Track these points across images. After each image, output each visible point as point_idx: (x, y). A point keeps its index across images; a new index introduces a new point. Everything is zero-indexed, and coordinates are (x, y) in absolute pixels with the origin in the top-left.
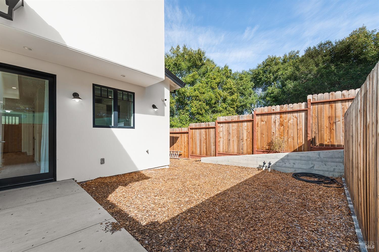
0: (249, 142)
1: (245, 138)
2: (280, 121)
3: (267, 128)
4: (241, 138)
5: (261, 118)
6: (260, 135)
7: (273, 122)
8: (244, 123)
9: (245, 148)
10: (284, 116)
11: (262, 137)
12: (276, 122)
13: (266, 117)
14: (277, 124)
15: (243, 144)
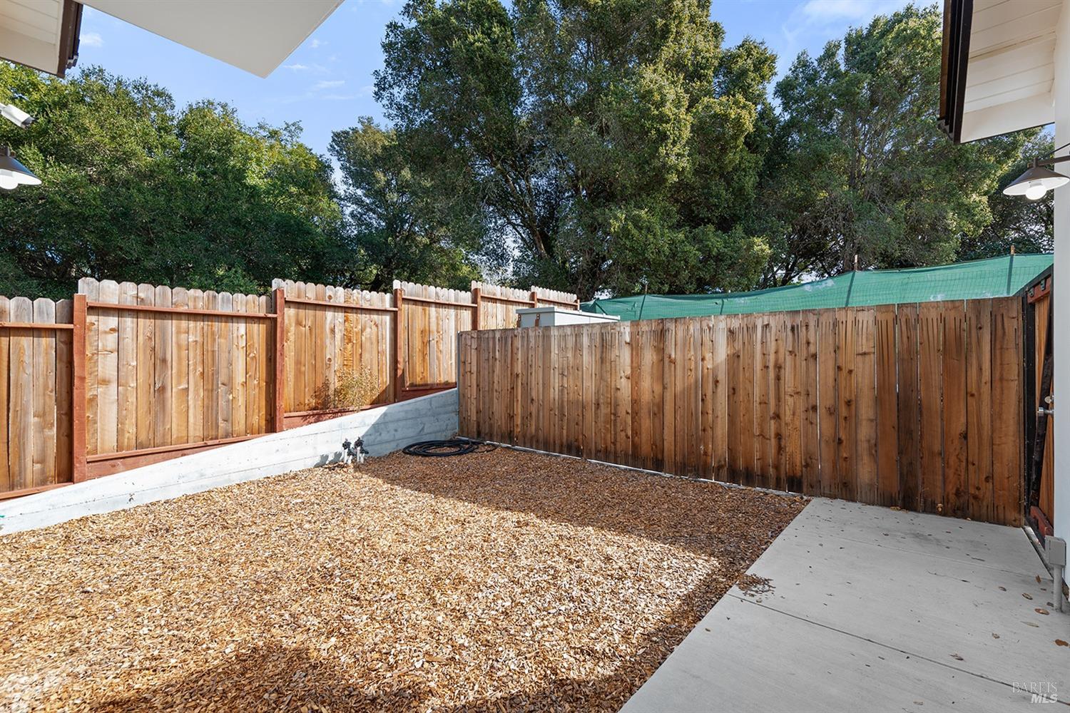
0: (257, 390)
1: (240, 378)
2: (346, 330)
3: (313, 347)
4: (223, 377)
5: (297, 315)
6: (293, 366)
7: (328, 330)
8: (235, 325)
9: (240, 415)
10: (352, 316)
11: (300, 371)
12: (336, 330)
13: (310, 312)
14: (338, 336)
15: (228, 401)
